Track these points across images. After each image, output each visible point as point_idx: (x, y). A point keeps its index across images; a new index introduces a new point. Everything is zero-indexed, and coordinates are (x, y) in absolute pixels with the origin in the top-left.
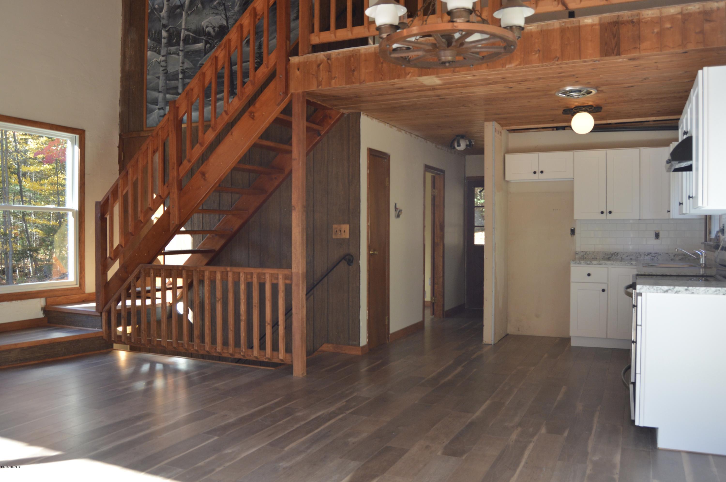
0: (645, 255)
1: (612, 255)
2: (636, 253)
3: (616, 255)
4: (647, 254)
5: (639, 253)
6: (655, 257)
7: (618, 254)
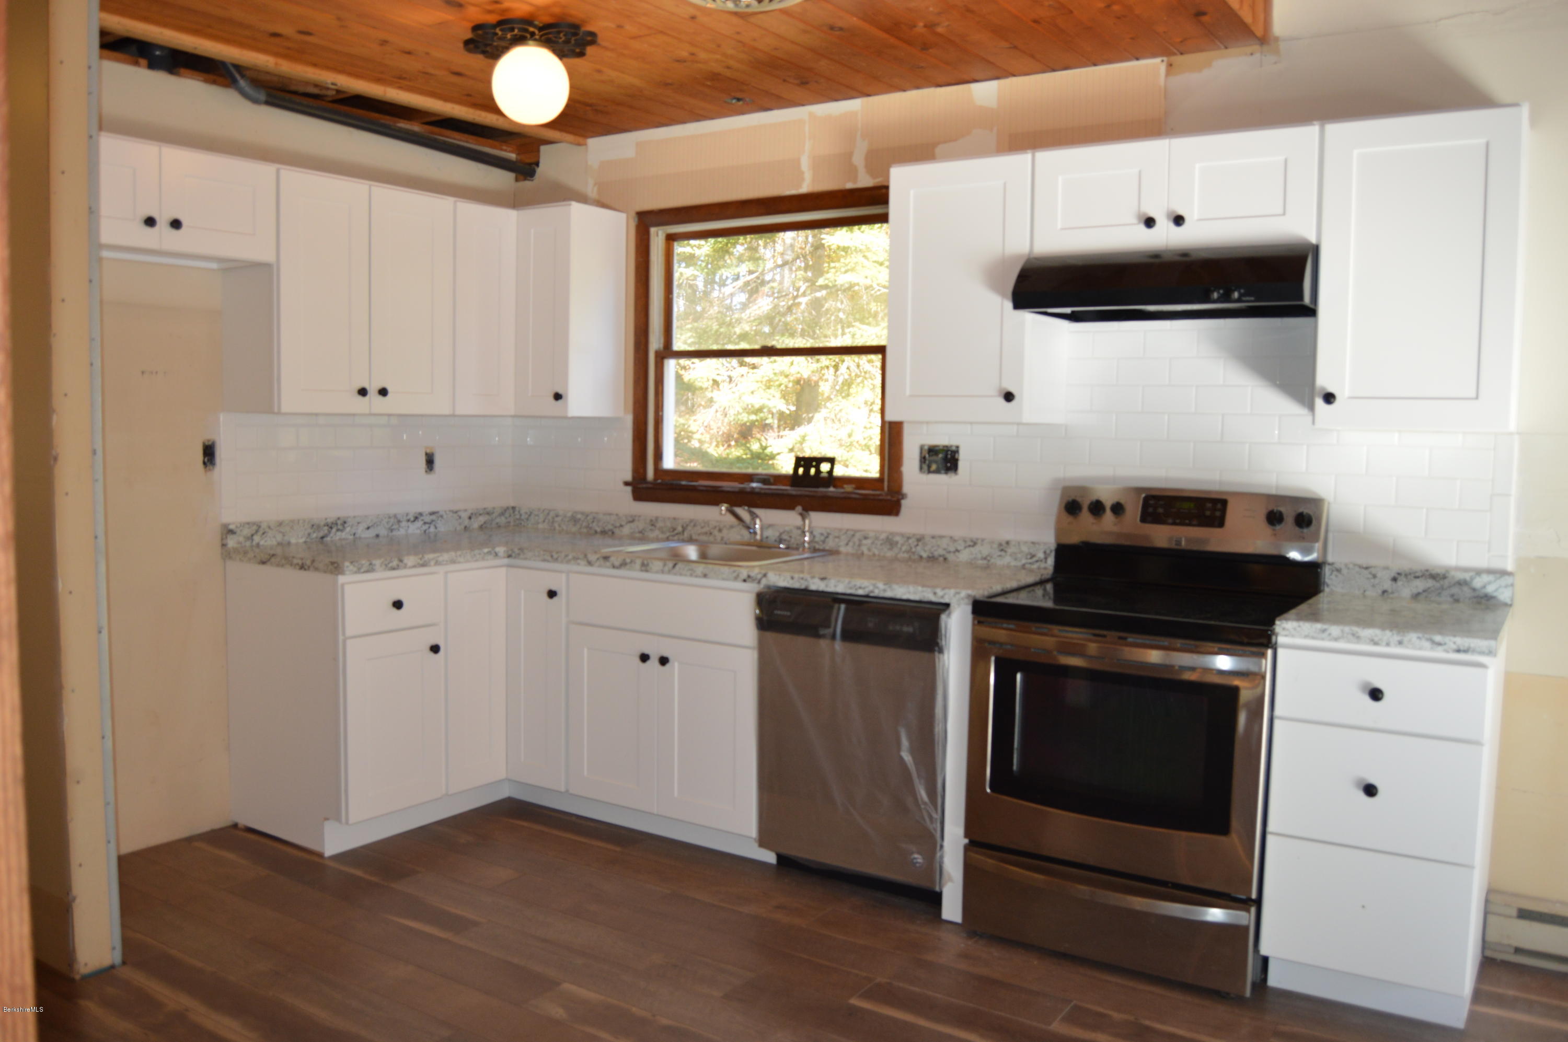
0: (408, 521)
1: (331, 528)
2: (390, 518)
3: (340, 527)
4: (412, 519)
5: (395, 516)
6: (430, 523)
7: (345, 522)
